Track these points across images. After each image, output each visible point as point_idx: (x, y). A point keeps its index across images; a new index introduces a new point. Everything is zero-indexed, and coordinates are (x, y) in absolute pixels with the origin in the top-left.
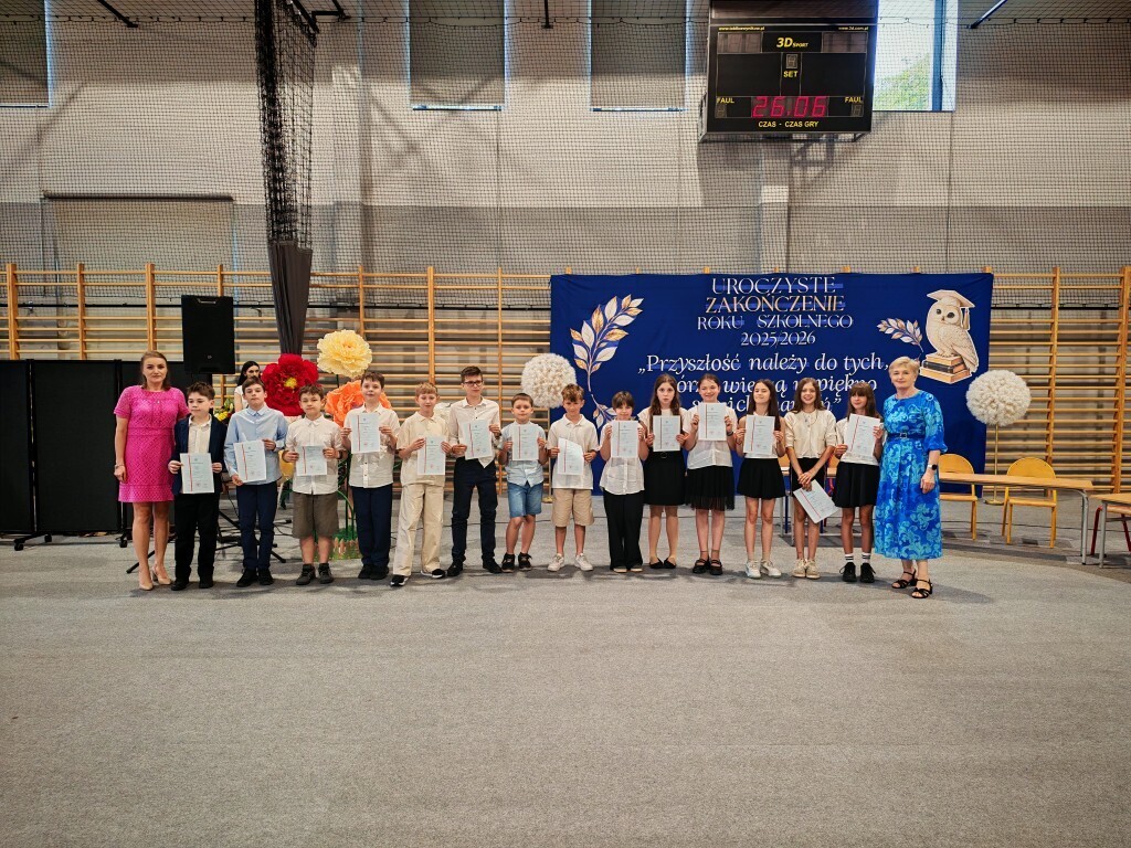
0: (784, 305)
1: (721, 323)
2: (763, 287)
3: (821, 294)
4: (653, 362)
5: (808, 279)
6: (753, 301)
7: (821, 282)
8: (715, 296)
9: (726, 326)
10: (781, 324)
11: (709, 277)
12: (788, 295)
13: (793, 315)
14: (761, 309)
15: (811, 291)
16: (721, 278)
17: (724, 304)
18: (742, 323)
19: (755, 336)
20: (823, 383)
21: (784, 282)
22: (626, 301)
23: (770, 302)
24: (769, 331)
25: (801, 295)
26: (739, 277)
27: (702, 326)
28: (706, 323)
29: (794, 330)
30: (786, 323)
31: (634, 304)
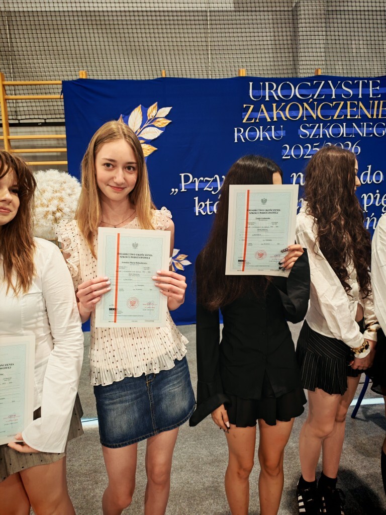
0: (328, 112)
1: (260, 134)
2: (304, 92)
3: (366, 100)
4: (187, 182)
5: (352, 82)
6: (294, 108)
7: (365, 86)
8: (252, 102)
9: (265, 138)
10: (324, 135)
11: (245, 80)
12: (332, 101)
13: (337, 123)
14: (302, 117)
15: (356, 97)
16: (258, 82)
17: (262, 111)
18: (282, 133)
19: (297, 148)
20: (369, 198)
21: (327, 86)
22: (152, 111)
23: (313, 109)
24: (312, 141)
25: (345, 101)
26: (278, 81)
27: (239, 138)
28: (244, 135)
29: (338, 139)
30: (330, 132)
31: (161, 114)
